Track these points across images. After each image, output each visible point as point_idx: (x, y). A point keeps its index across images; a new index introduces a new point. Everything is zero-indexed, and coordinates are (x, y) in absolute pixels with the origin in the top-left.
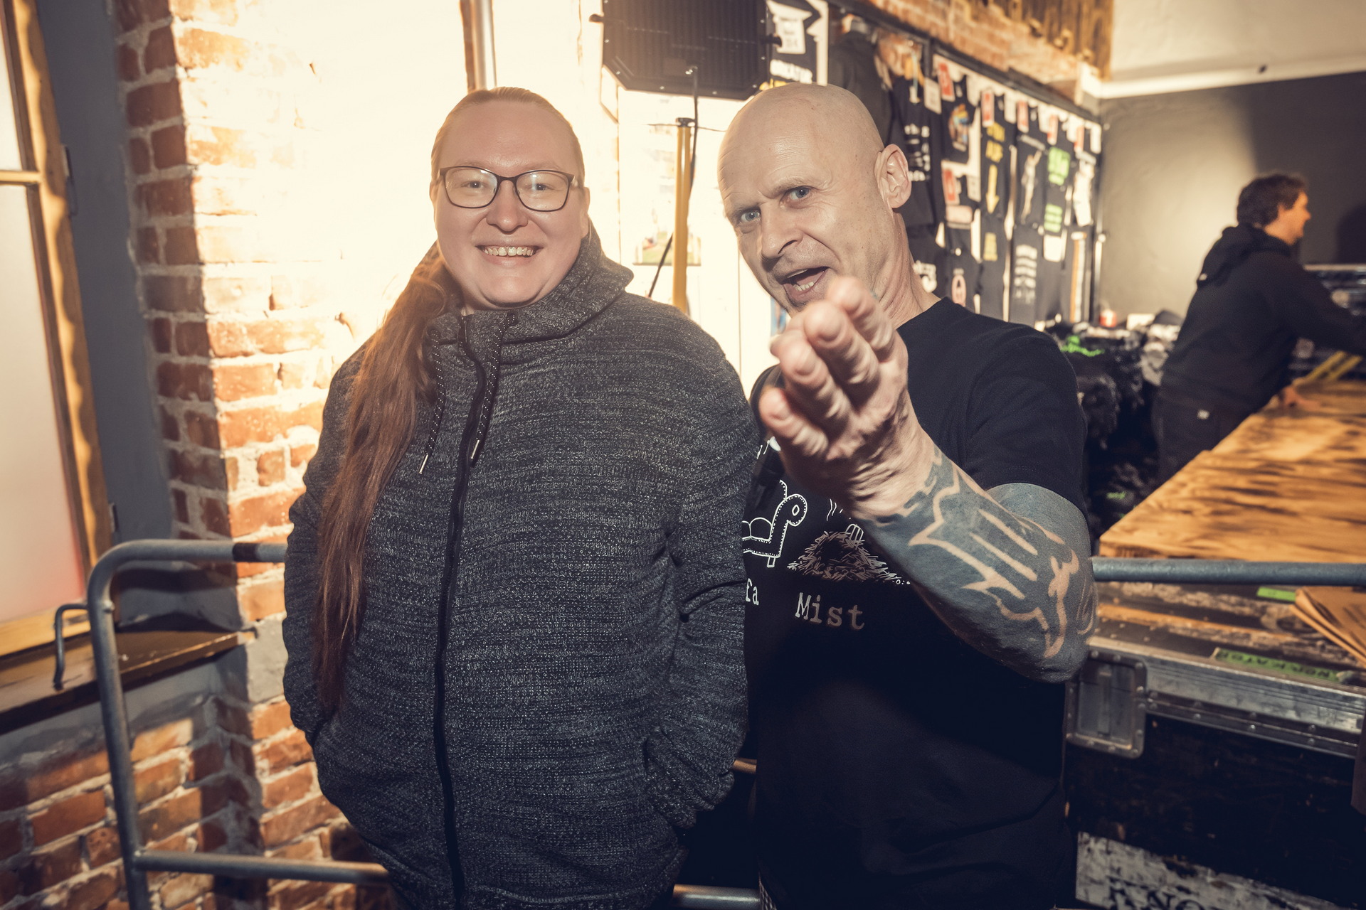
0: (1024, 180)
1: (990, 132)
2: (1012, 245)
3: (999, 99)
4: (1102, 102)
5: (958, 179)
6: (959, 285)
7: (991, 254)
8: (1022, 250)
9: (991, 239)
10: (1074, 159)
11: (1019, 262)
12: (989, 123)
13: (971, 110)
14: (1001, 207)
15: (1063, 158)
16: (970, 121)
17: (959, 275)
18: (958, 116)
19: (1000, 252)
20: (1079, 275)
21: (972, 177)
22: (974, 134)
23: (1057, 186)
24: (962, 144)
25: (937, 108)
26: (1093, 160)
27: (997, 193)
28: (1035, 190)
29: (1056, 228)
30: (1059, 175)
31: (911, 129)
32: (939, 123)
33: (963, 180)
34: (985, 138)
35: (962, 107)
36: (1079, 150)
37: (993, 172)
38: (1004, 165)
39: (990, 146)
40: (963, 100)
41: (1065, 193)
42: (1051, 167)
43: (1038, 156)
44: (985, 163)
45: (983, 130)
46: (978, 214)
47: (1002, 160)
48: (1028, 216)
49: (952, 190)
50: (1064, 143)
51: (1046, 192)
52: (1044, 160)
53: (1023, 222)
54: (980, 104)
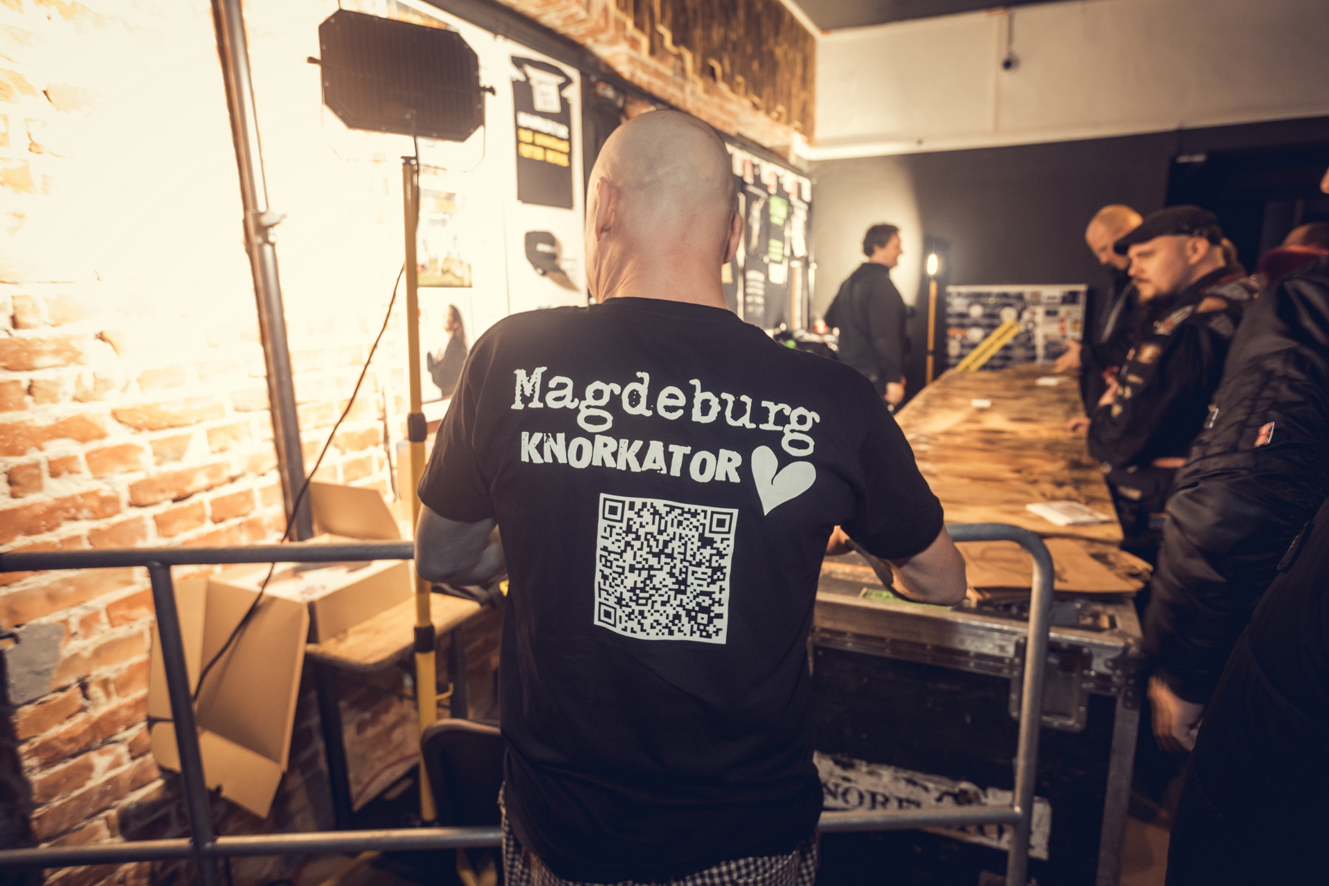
0: (751, 220)
4: (810, 162)
8: (752, 275)
10: (790, 205)
15: (781, 205)
23: (778, 226)
26: (805, 207)
28: (760, 229)
29: (778, 257)
30: (779, 217)
36: (794, 198)
41: (783, 232)
42: (773, 211)
43: (762, 203)
48: (756, 248)
50: (782, 193)
51: (770, 230)
52: (767, 206)
53: (753, 253)
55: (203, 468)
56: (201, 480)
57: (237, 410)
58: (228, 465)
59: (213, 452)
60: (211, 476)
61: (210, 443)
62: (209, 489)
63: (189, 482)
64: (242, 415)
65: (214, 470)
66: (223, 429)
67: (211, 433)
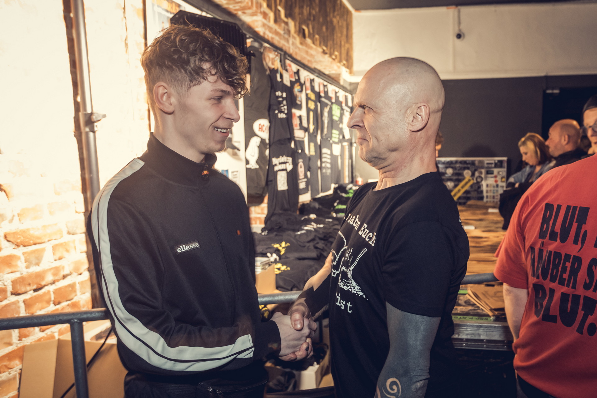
0: (323, 118)
1: (309, 96)
2: (320, 147)
3: (312, 81)
4: (351, 84)
5: (298, 117)
6: (301, 167)
7: (313, 153)
8: (324, 150)
9: (312, 145)
10: (342, 109)
11: (324, 156)
12: (309, 92)
13: (302, 85)
14: (315, 130)
15: (338, 109)
16: (301, 91)
17: (301, 163)
18: (297, 88)
19: (316, 151)
20: (347, 162)
21: (304, 116)
22: (303, 97)
23: (337, 121)
24: (299, 101)
25: (288, 84)
26: (349, 110)
27: (314, 124)
28: (328, 123)
29: (337, 140)
30: (337, 116)
31: (279, 93)
32: (289, 90)
33: (300, 117)
34: (308, 99)
35: (298, 84)
36: (344, 105)
37: (311, 114)
38: (315, 111)
39: (310, 102)
40: (298, 81)
41: (339, 124)
42: (334, 113)
43: (329, 107)
44: (308, 110)
45: (307, 95)
46: (307, 134)
47: (314, 108)
48: (326, 134)
49: (296, 122)
50: (339, 103)
51: (333, 124)
52: (331, 109)
53: (324, 137)
54: (305, 82)
55: (50, 269)
56: (49, 278)
57: (69, 233)
58: (63, 268)
59: (55, 260)
60: (55, 275)
61: (54, 254)
62: (54, 283)
63: (43, 279)
64: (71, 236)
65: (56, 270)
66: (61, 245)
67: (54, 248)
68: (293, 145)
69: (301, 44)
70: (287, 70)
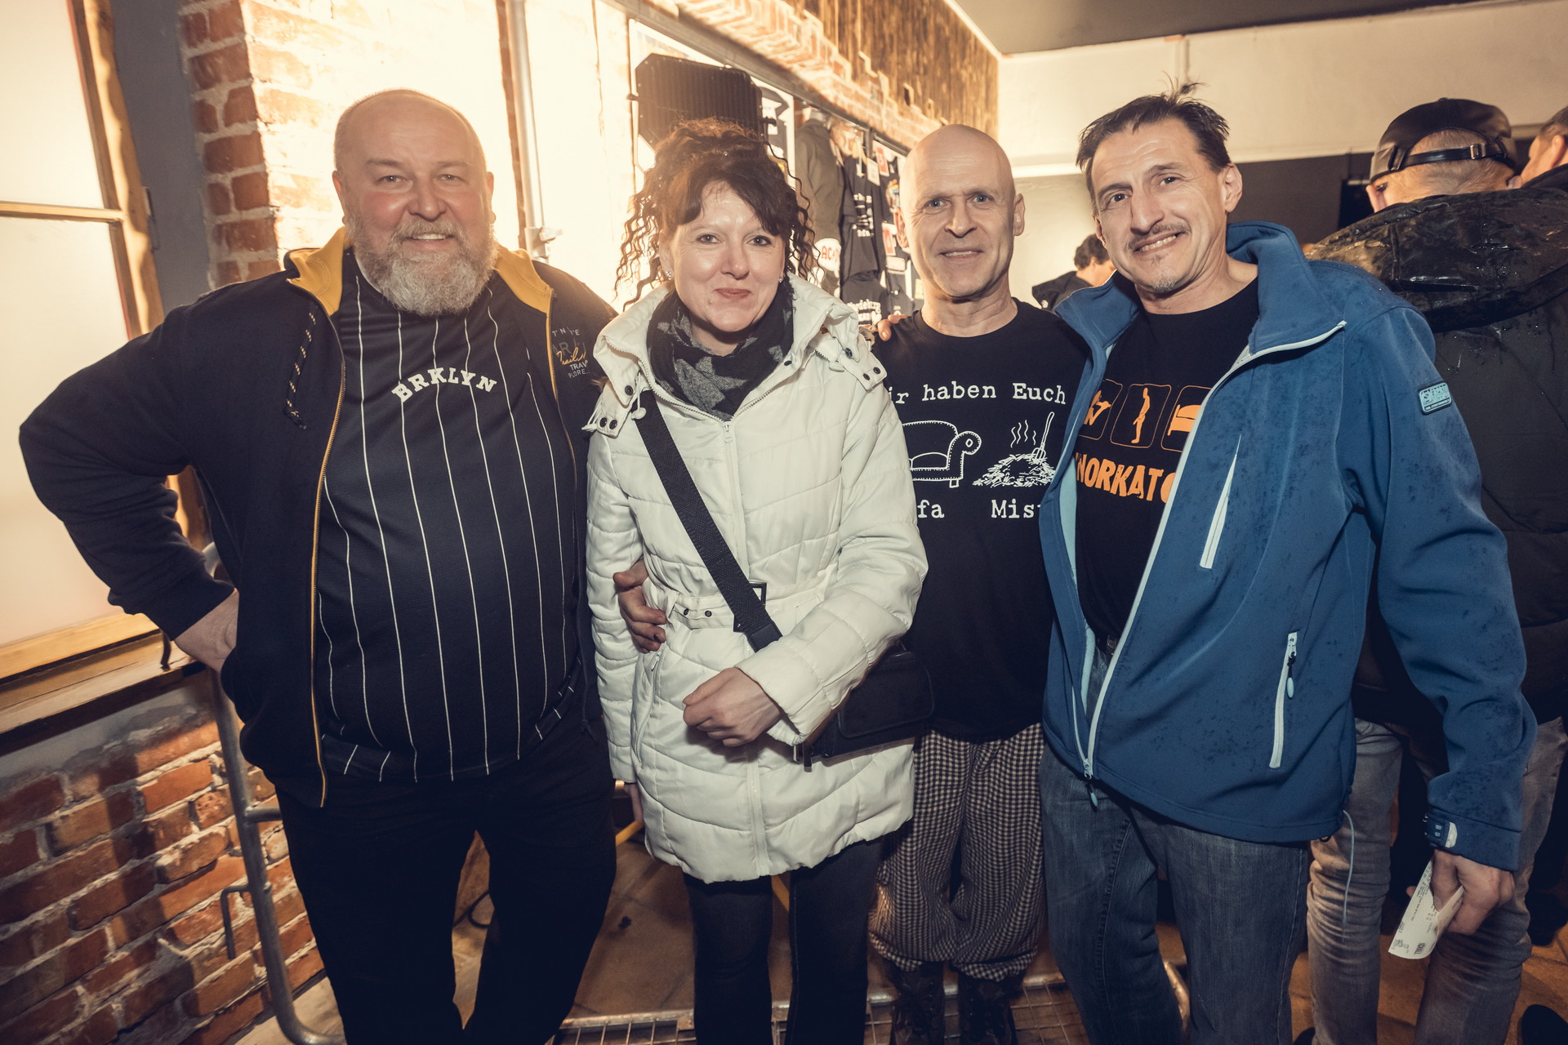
68: (883, 283)
69: (901, 114)
70: (875, 159)
